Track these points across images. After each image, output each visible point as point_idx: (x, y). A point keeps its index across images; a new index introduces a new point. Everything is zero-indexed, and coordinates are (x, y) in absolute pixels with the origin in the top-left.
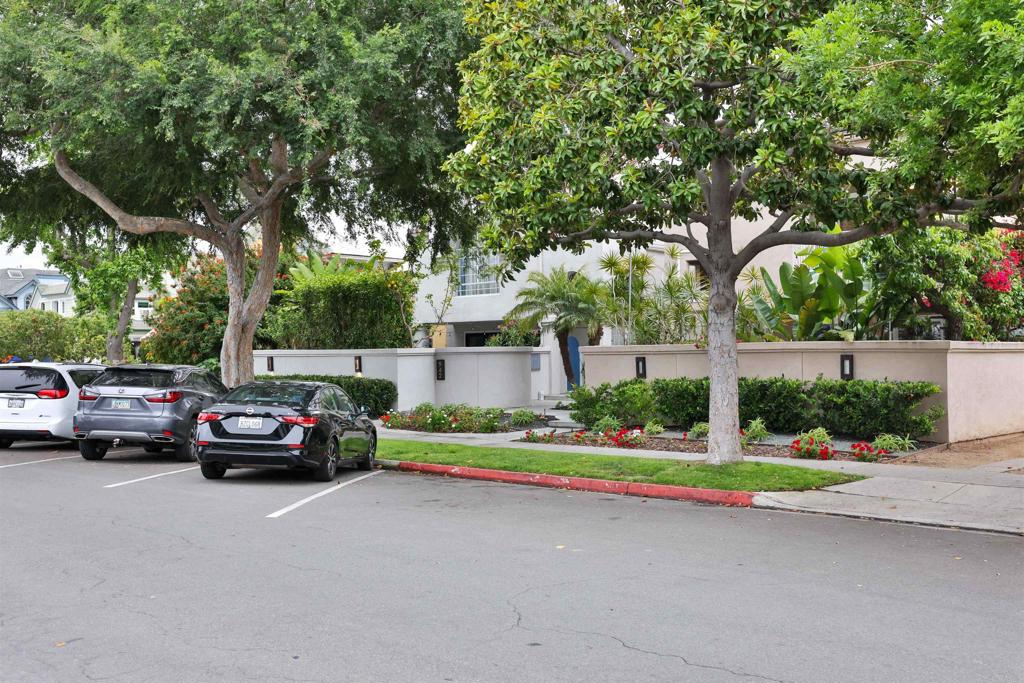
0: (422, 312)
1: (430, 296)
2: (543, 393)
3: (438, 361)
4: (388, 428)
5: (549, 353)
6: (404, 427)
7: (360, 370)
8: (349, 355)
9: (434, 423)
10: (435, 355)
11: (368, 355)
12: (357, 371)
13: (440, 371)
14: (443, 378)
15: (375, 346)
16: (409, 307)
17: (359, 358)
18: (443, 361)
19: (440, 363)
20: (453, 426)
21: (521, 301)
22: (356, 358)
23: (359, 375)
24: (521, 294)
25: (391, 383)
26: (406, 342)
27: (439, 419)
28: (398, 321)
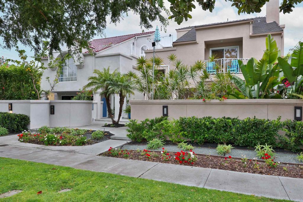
0: (44, 85)
1: (48, 78)
2: (95, 118)
3: (51, 106)
4: (21, 142)
5: (97, 103)
6: (31, 141)
7: (11, 110)
8: (6, 103)
9: (48, 140)
10: (50, 103)
11: (15, 103)
12: (9, 110)
13: (52, 110)
14: (53, 113)
15: (20, 99)
16: (38, 81)
17: (11, 104)
18: (54, 106)
19: (52, 107)
20: (60, 142)
21: (90, 81)
22: (9, 104)
23: (11, 112)
24: (90, 79)
25: (26, 116)
26: (35, 97)
27: (52, 138)
28: (32, 88)
